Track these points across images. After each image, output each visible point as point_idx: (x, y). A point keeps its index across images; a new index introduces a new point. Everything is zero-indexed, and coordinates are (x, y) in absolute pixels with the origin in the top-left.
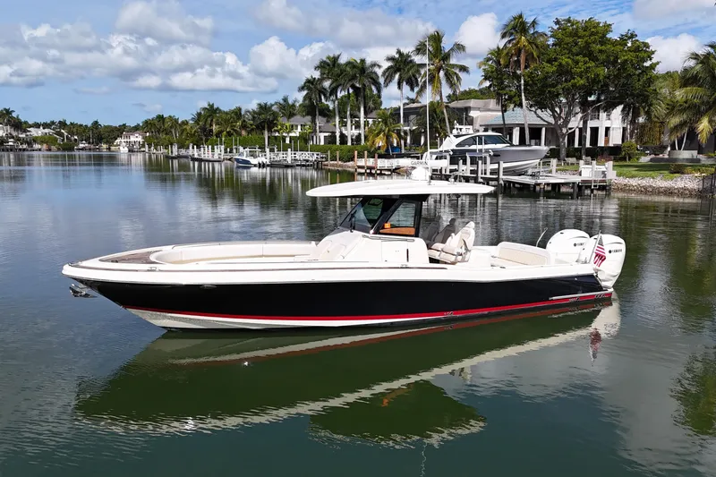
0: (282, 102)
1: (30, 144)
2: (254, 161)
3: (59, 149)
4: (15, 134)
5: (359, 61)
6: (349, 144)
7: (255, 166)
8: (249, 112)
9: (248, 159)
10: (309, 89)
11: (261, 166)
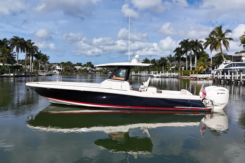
0: (169, 57)
1: (95, 72)
2: (155, 76)
3: (103, 74)
4: (92, 69)
5: (195, 41)
6: (191, 70)
7: (155, 77)
8: (158, 60)
9: (153, 75)
10: (177, 51)
11: (158, 77)
